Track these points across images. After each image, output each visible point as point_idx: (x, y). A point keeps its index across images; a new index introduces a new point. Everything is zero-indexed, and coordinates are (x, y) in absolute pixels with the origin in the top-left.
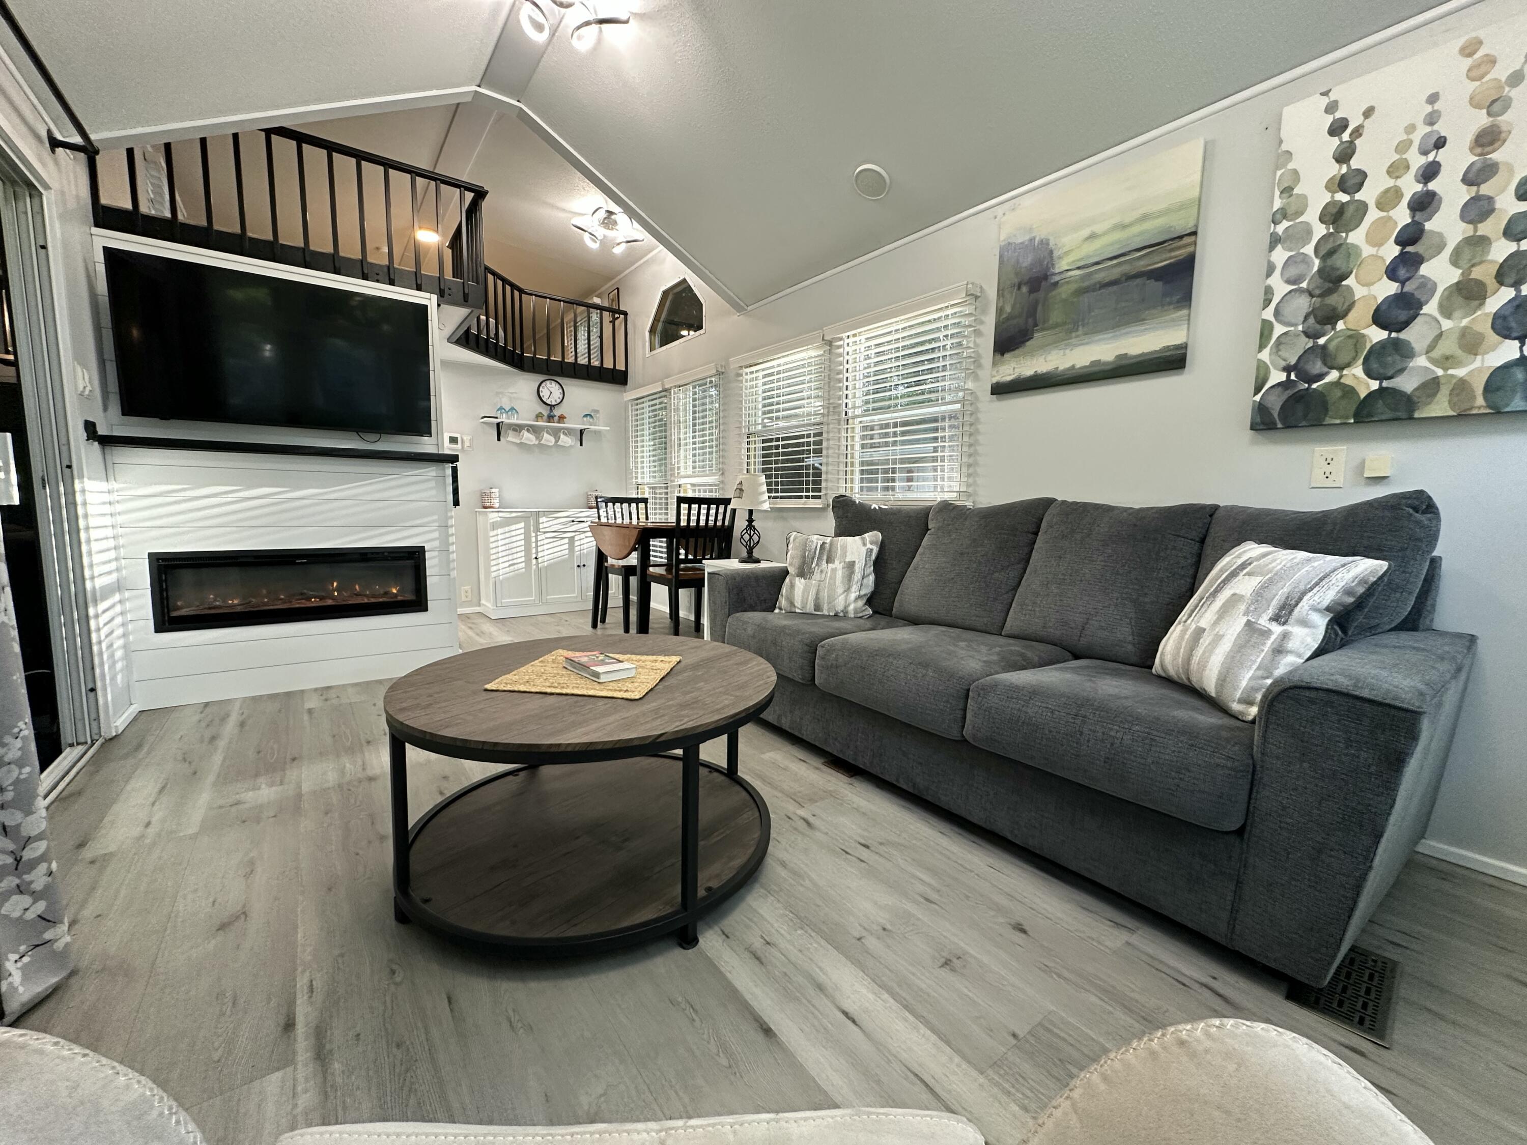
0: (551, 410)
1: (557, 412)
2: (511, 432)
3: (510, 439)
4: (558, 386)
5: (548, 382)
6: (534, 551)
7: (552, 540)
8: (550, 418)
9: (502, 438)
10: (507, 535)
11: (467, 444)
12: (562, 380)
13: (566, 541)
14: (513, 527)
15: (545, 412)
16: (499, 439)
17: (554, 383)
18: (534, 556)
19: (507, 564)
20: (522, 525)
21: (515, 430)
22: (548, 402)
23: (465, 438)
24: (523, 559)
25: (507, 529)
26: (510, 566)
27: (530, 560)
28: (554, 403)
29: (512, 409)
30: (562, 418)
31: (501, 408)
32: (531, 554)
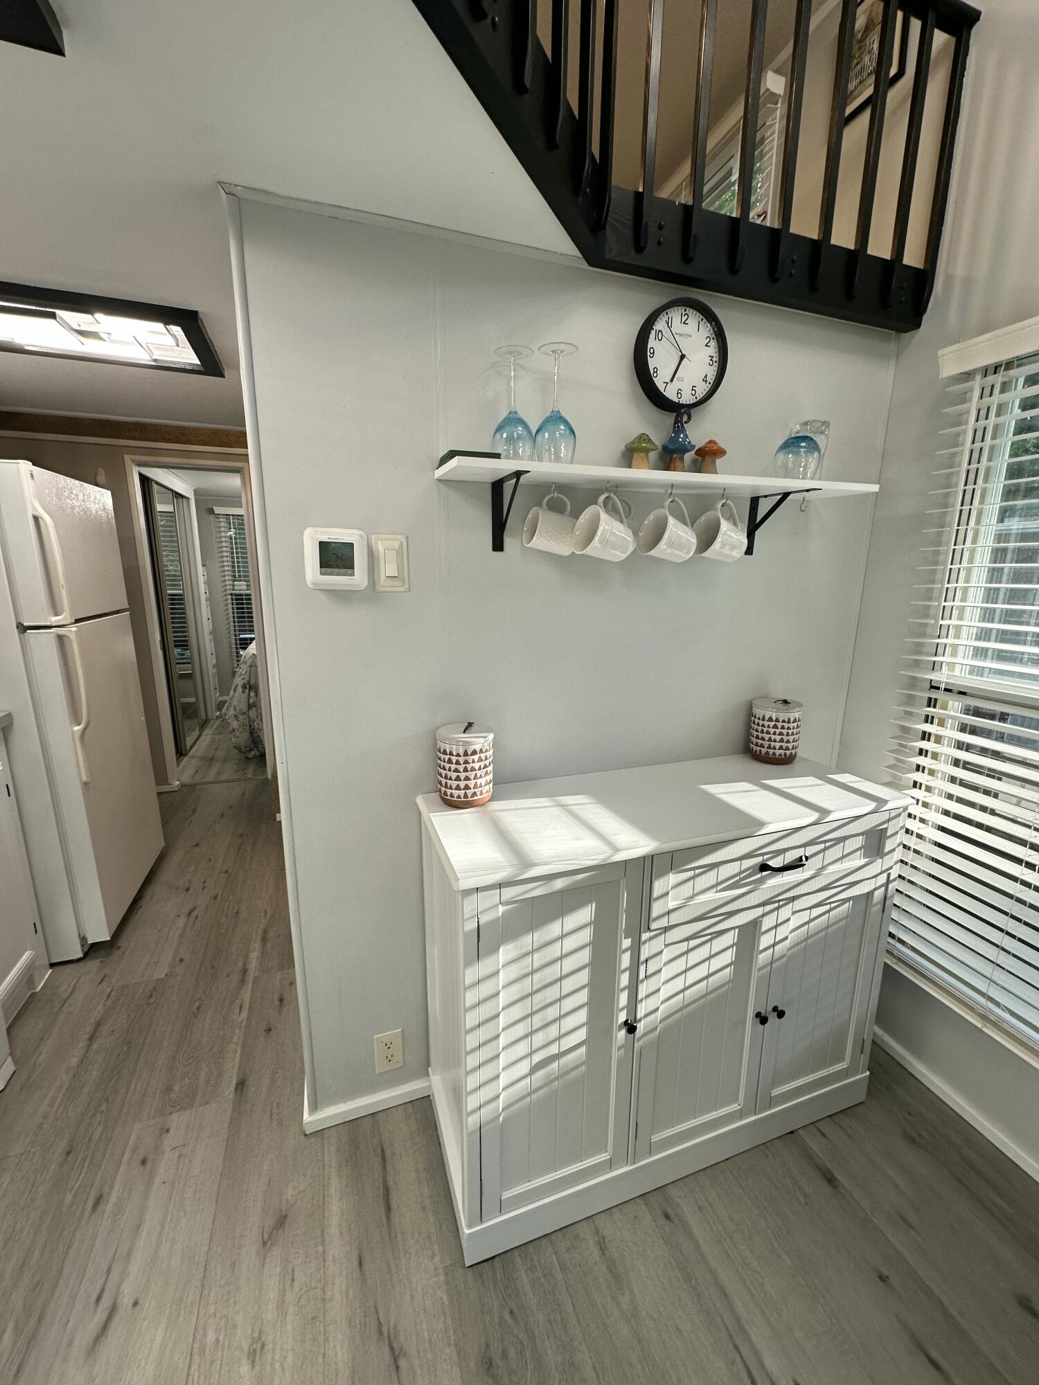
0: (678, 427)
1: (698, 433)
2: (546, 519)
3: (539, 542)
4: (706, 330)
5: (676, 315)
6: (623, 999)
7: (683, 947)
8: (670, 456)
9: (508, 541)
10: (538, 959)
11: (388, 568)
12: (729, 310)
13: (729, 939)
14: (555, 929)
15: (656, 428)
16: (498, 545)
17: (694, 318)
18: (622, 1017)
19: (524, 1067)
20: (585, 914)
21: (556, 507)
22: (670, 393)
23: (380, 547)
24: (581, 1035)
25: (527, 941)
26: (535, 1069)
27: (608, 1033)
28: (687, 399)
29: (556, 419)
30: (707, 456)
31: (513, 420)
32: (612, 1016)
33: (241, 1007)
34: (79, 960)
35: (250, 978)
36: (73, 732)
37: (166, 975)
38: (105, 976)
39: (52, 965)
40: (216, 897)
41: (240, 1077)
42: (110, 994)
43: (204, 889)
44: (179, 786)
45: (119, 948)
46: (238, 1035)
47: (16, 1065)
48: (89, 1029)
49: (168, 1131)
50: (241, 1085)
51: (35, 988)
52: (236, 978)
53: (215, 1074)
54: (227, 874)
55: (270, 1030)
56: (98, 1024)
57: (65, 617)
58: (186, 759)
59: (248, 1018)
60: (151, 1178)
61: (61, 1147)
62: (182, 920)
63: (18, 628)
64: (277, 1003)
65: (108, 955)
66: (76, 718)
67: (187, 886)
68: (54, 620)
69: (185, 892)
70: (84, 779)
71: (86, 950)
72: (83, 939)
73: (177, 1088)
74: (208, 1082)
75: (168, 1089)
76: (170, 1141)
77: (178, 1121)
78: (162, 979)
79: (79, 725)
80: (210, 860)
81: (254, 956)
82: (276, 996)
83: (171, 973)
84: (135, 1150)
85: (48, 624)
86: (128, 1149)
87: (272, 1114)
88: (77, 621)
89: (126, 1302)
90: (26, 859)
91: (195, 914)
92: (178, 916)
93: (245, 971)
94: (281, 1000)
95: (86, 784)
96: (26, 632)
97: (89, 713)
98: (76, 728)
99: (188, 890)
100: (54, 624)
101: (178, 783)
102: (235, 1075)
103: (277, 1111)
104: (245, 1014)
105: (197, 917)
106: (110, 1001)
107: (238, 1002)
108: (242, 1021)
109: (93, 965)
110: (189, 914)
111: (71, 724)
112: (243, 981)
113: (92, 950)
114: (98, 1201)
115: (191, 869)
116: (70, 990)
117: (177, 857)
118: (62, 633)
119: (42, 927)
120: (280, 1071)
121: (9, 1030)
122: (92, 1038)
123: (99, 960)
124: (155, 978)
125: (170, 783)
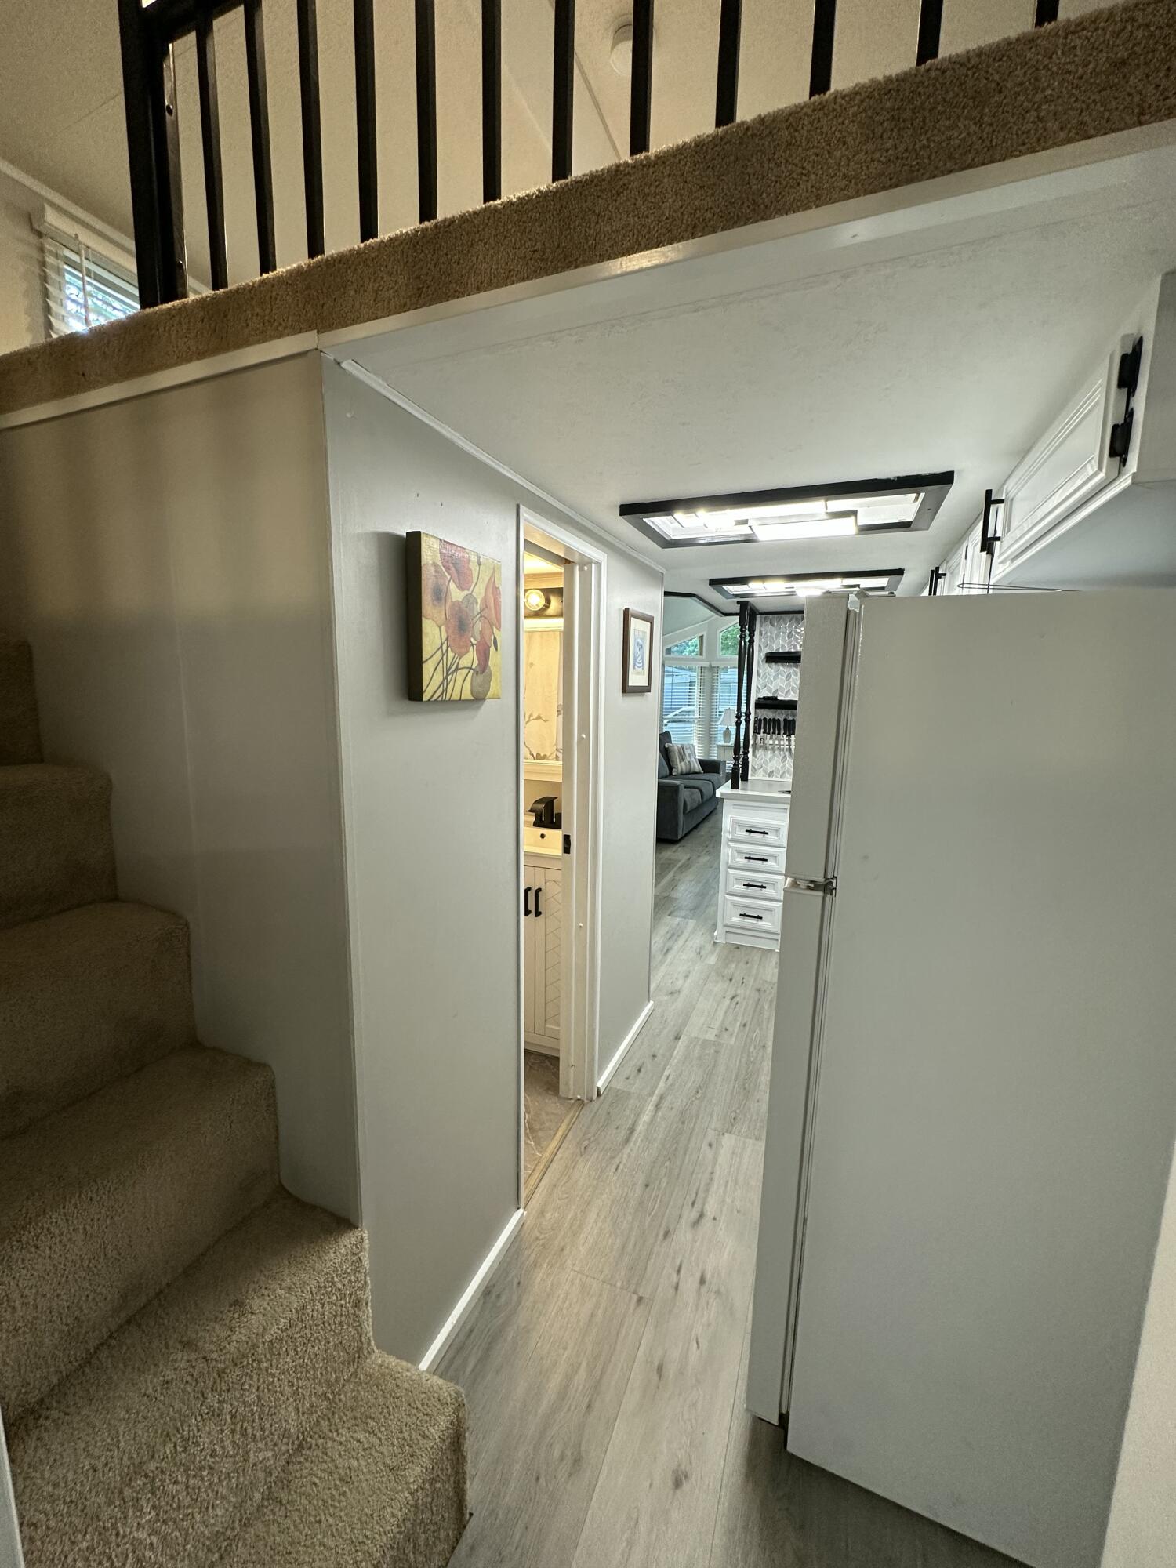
33: (668, 1078)
35: (655, 1098)
46: (674, 1062)
50: (677, 1038)
52: (665, 1104)
64: (642, 1070)
75: (717, 1052)
76: (715, 1032)
81: (645, 1118)
82: (641, 1074)
84: (732, 1035)
86: (735, 1034)
93: (658, 1106)
94: (639, 1070)
107: (669, 1082)
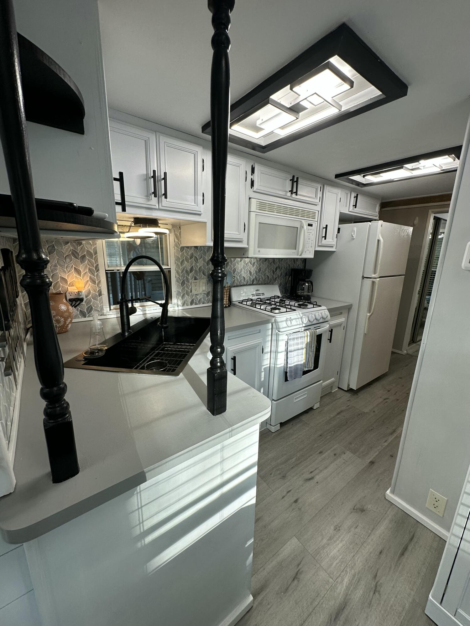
34: (345, 391)
36: (367, 315)
37: (367, 412)
38: (350, 400)
39: (339, 388)
40: (398, 400)
41: (374, 460)
42: (348, 406)
43: (395, 394)
44: (406, 354)
45: (357, 395)
47: (320, 406)
48: (339, 411)
49: (345, 453)
51: (332, 391)
53: (366, 452)
54: (407, 395)
55: (392, 456)
56: (342, 411)
57: (377, 275)
58: (415, 344)
59: (386, 446)
60: (335, 460)
61: (319, 433)
62: (381, 400)
63: (362, 277)
65: (353, 395)
66: (369, 311)
67: (389, 390)
68: (373, 276)
69: (387, 391)
70: (365, 332)
71: (348, 389)
72: (349, 385)
73: (353, 445)
74: (362, 452)
77: (349, 454)
78: (365, 413)
79: (370, 313)
80: (403, 386)
83: (369, 413)
85: (371, 277)
87: (377, 480)
88: (380, 277)
89: (316, 480)
90: (342, 350)
91: (387, 400)
92: (381, 398)
95: (365, 334)
96: (364, 279)
97: (374, 309)
98: (368, 314)
99: (389, 391)
100: (373, 277)
101: (406, 352)
102: (372, 458)
103: (379, 481)
104: (386, 444)
105: (387, 402)
106: (347, 408)
108: (384, 445)
109: (348, 395)
110: (385, 399)
111: (367, 312)
112: (391, 434)
113: (350, 390)
114: (321, 452)
115: (394, 385)
116: (340, 397)
117: (390, 378)
118: (374, 280)
119: (340, 374)
120: (388, 471)
121: (321, 397)
122: (338, 414)
123: (350, 395)
124: (363, 410)
125: (402, 350)
